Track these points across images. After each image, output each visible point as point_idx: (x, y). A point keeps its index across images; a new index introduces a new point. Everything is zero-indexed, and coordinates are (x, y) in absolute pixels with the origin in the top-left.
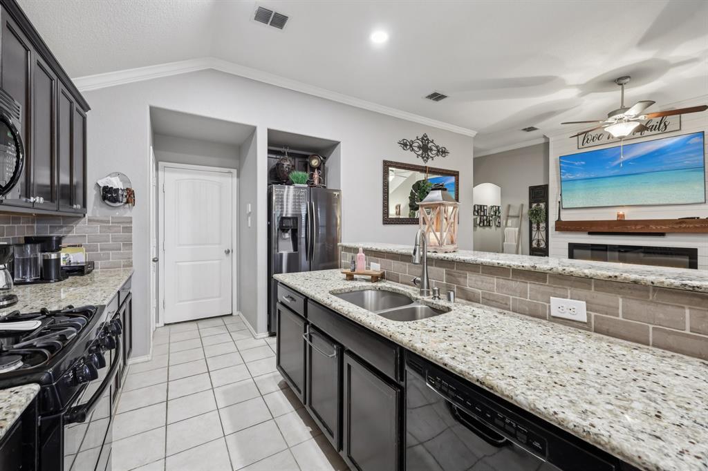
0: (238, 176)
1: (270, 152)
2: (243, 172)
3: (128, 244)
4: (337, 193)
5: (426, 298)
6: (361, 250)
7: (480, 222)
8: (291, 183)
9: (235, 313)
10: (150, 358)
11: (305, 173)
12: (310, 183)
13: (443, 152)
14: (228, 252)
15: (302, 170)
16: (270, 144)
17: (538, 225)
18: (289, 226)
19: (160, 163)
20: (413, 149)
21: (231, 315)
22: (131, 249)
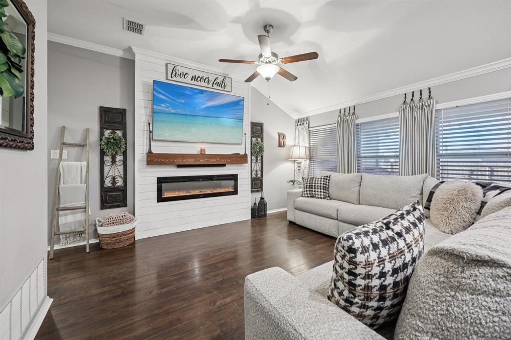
17: (113, 158)
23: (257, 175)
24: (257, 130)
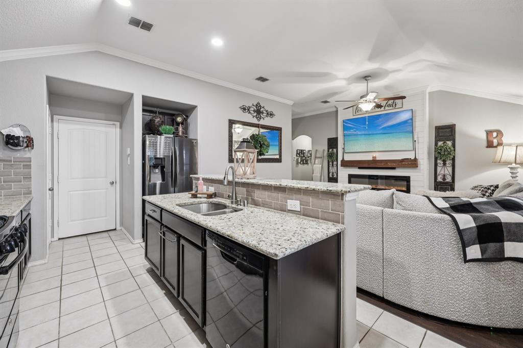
0: (121, 127)
1: (144, 110)
2: (124, 125)
3: (28, 177)
4: (194, 141)
5: (234, 206)
6: (201, 178)
7: (301, 161)
8: (161, 134)
9: (118, 228)
10: (46, 262)
11: (171, 127)
12: (176, 134)
13: (271, 115)
14: (112, 183)
15: (169, 125)
16: (144, 105)
17: (333, 163)
18: (159, 164)
19: (54, 116)
20: (250, 113)
21: (115, 229)
22: (31, 181)
23: (444, 179)
24: (445, 133)
